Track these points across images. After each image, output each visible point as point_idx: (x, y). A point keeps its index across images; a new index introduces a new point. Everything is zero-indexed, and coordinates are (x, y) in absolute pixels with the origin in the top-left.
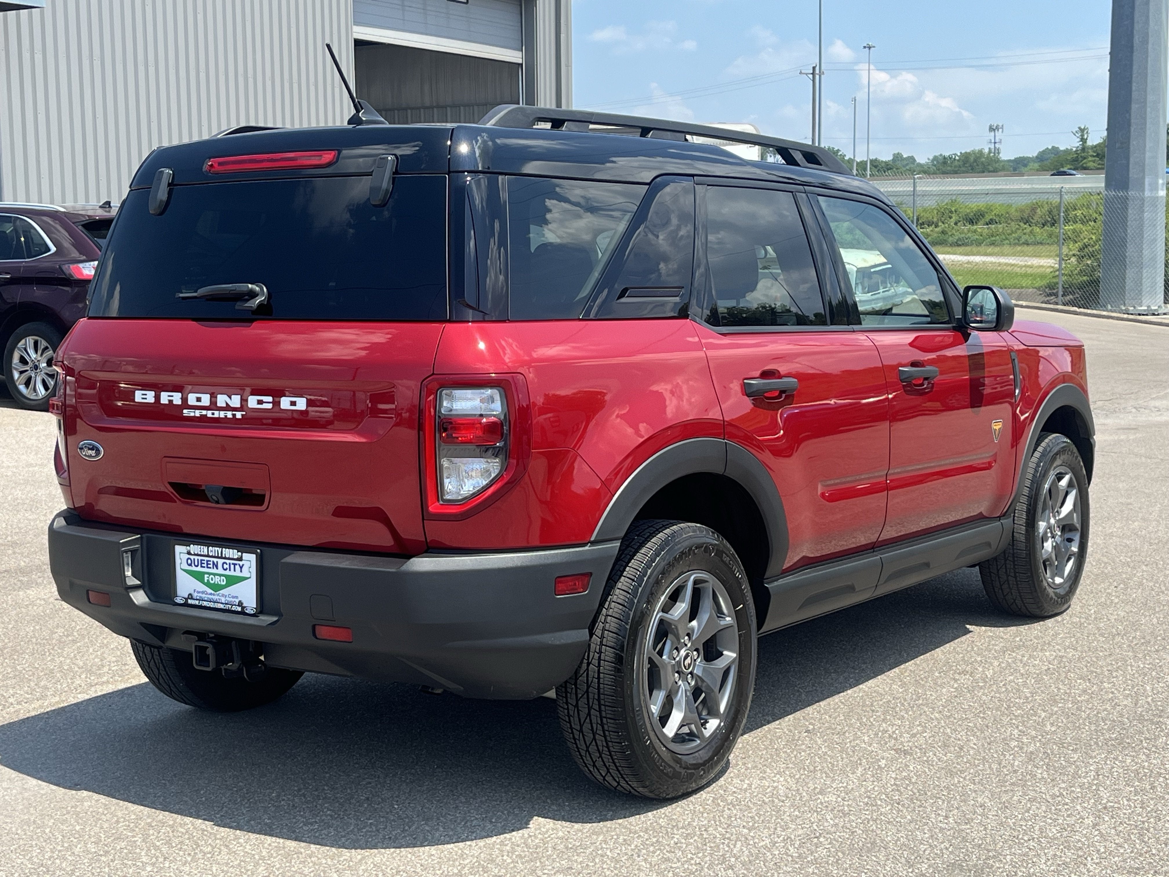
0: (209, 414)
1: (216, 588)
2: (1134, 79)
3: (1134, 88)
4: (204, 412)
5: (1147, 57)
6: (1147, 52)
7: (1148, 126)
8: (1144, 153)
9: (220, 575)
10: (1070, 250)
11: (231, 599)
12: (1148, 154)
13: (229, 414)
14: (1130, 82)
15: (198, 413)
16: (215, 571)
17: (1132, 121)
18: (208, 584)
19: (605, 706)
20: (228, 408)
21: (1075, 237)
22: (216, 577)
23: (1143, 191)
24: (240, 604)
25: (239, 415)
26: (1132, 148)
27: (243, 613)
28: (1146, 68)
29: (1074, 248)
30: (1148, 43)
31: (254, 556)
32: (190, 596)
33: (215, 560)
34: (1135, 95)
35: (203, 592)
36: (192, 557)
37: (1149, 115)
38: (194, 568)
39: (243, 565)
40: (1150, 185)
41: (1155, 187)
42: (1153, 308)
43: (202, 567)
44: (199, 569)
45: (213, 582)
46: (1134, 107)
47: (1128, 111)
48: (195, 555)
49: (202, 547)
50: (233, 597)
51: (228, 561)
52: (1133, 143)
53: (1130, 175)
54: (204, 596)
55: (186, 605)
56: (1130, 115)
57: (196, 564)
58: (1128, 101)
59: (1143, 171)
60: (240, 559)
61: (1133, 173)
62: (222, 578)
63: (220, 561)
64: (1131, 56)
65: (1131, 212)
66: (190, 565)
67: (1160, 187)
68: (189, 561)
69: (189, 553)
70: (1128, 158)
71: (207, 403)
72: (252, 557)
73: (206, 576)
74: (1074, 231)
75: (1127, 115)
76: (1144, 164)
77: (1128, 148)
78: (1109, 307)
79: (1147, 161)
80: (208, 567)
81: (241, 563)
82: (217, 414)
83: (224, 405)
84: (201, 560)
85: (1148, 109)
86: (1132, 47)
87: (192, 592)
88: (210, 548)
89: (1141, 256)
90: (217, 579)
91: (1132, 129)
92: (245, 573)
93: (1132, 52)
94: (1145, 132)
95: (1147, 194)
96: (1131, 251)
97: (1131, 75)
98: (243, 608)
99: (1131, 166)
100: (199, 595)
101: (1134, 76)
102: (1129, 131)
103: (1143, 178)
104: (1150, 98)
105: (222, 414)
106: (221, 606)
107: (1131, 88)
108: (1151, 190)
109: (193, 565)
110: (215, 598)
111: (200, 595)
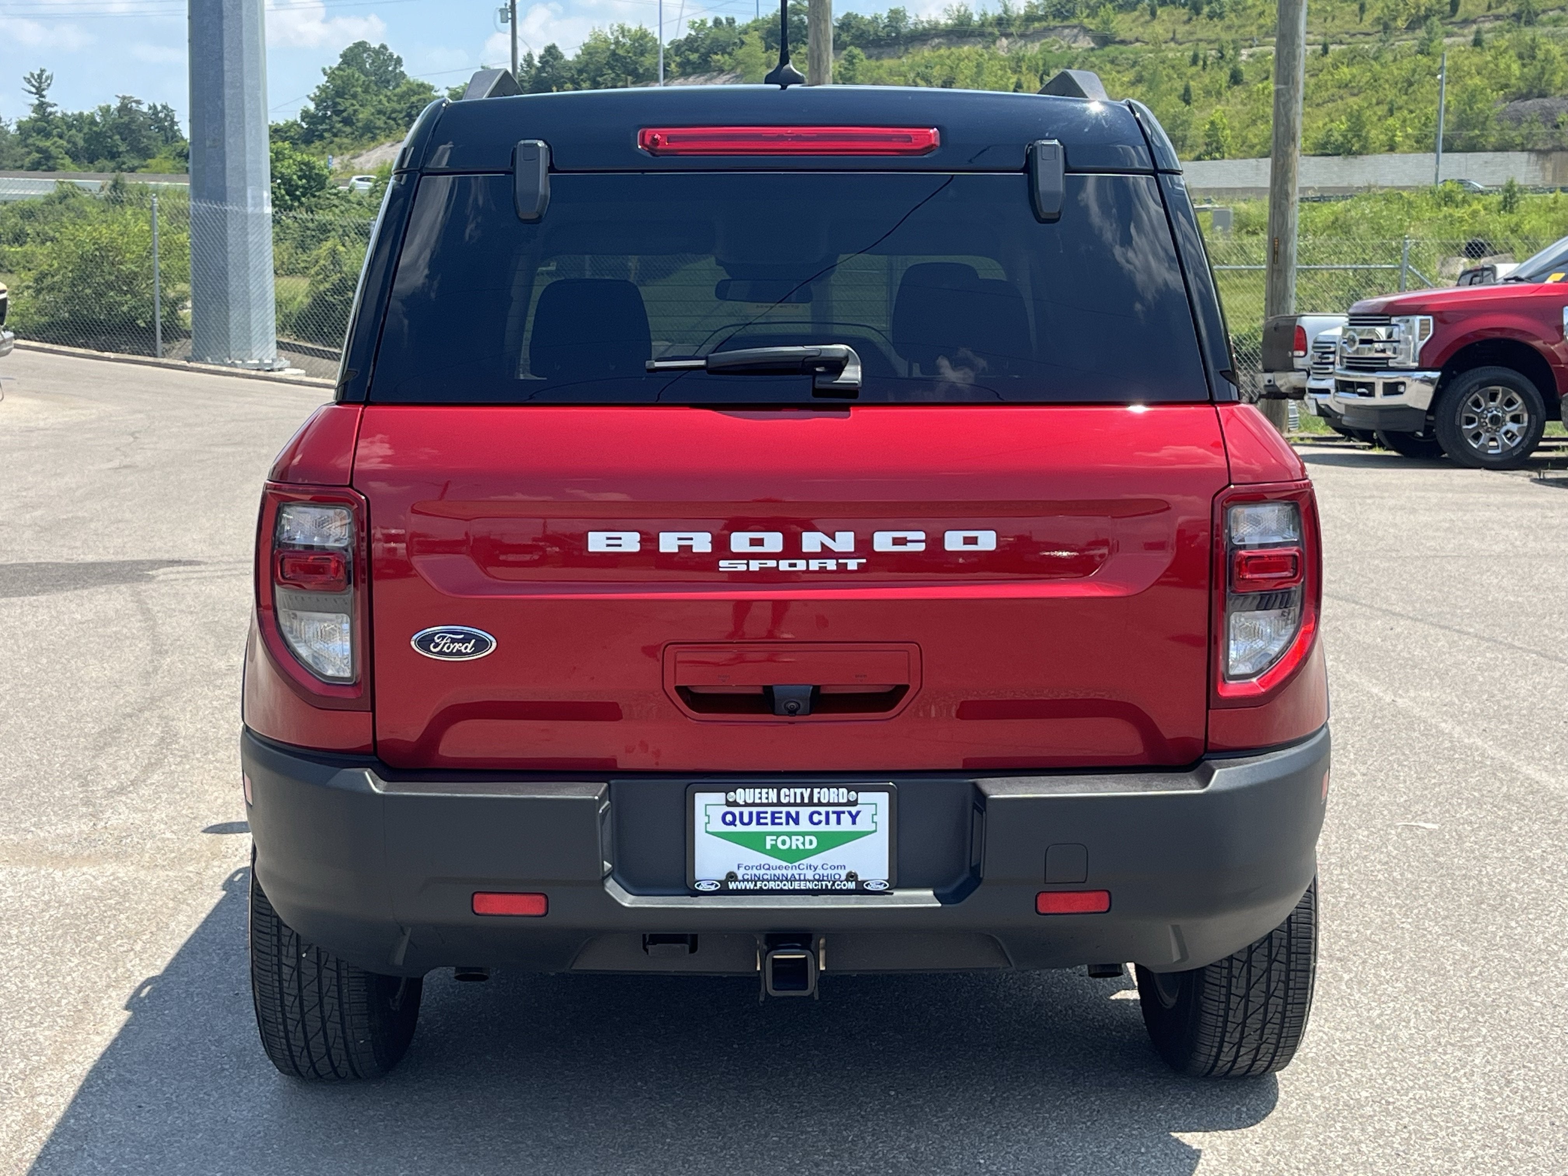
0: (784, 565)
1: (793, 856)
2: (225, 55)
3: (226, 68)
4: (772, 563)
5: (241, 27)
6: (240, 19)
7: (247, 119)
8: (244, 156)
9: (803, 834)
10: (23, 281)
11: (830, 872)
12: (248, 157)
13: (831, 565)
14: (221, 58)
15: (755, 565)
16: (792, 827)
17: (227, 111)
18: (775, 852)
19: (1297, 953)
20: (826, 553)
21: (27, 263)
22: (794, 838)
23: (245, 205)
24: (851, 876)
25: (852, 565)
26: (227, 149)
27: (861, 890)
28: (241, 42)
29: (28, 278)
30: (241, 8)
31: (886, 795)
32: (732, 877)
33: (793, 810)
34: (228, 77)
35: (760, 867)
36: (736, 810)
37: (247, 106)
38: (739, 828)
39: (858, 813)
40: (253, 198)
41: (259, 204)
42: (266, 361)
43: (759, 823)
44: (754, 828)
45: (787, 846)
46: (228, 92)
47: (220, 96)
48: (746, 805)
49: (764, 791)
50: (834, 867)
51: (823, 810)
52: (230, 141)
53: (228, 184)
54: (762, 872)
55: (723, 891)
56: (223, 104)
57: (746, 820)
58: (219, 84)
59: (244, 179)
60: (855, 803)
61: (231, 182)
62: (807, 838)
63: (805, 812)
64: (221, 24)
65: (231, 232)
66: (733, 823)
67: (265, 202)
68: (729, 818)
69: (728, 804)
70: (223, 162)
71: (778, 548)
72: (882, 799)
73: (768, 838)
74: (25, 255)
75: (219, 103)
76: (244, 170)
77: (223, 147)
78: (209, 360)
79: (248, 167)
80: (773, 823)
81: (854, 810)
82: (801, 565)
83: (818, 549)
84: (758, 813)
85: (246, 97)
86: (221, 11)
87: (735, 870)
88: (784, 791)
89: (246, 293)
90: (796, 842)
91: (227, 122)
92: (863, 824)
93: (221, 17)
94: (243, 127)
95: (250, 210)
96: (234, 283)
97: (222, 49)
98: (860, 884)
99: (228, 171)
100: (749, 872)
101: (226, 51)
102: (223, 125)
103: (244, 189)
104: (247, 81)
105: (814, 565)
106: (810, 886)
107: (222, 66)
108: (255, 205)
109: (738, 822)
110: (789, 873)
111: (755, 871)
